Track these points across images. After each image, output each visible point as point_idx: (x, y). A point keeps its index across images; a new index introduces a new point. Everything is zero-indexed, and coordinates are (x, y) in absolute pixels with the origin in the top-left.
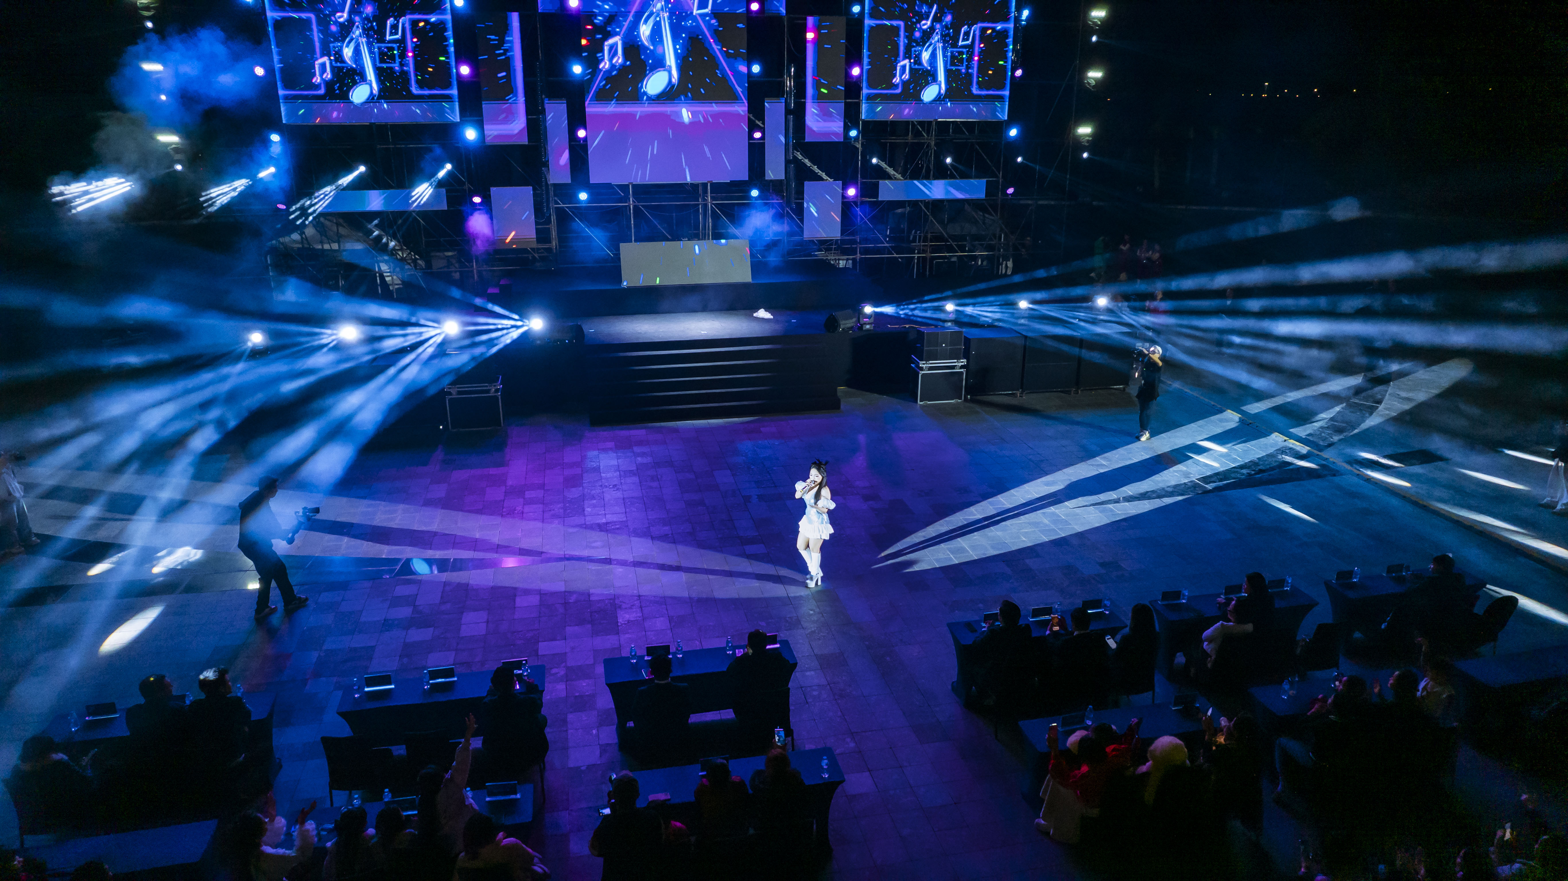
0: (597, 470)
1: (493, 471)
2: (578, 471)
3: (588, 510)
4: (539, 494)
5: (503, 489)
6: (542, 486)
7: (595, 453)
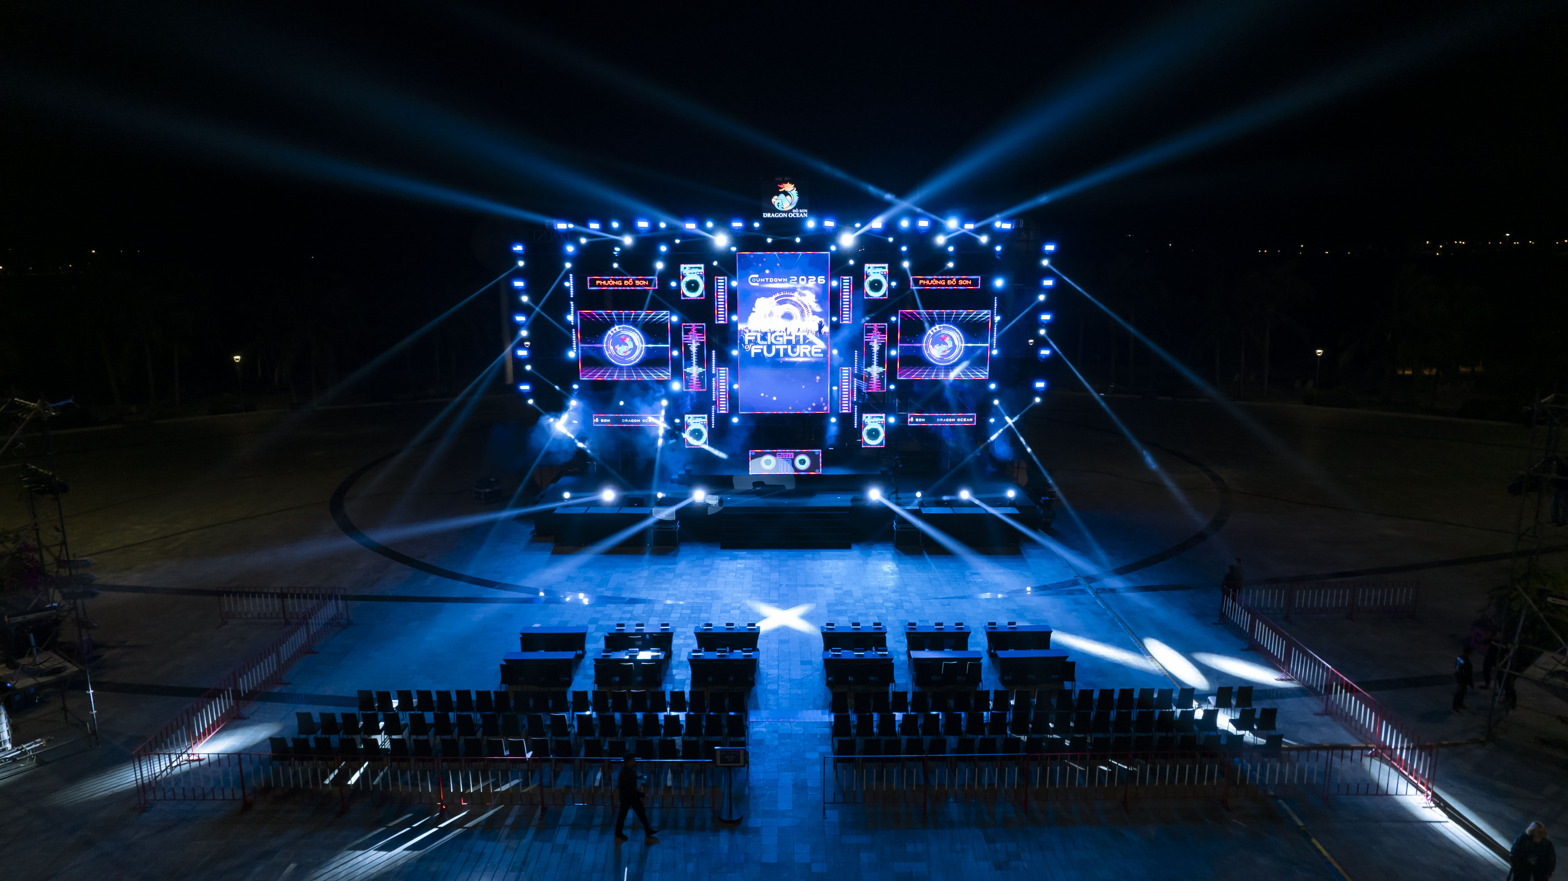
0: (718, 569)
1: (670, 567)
2: (709, 569)
3: (708, 585)
4: (689, 577)
5: (673, 574)
6: (691, 574)
7: (719, 561)
